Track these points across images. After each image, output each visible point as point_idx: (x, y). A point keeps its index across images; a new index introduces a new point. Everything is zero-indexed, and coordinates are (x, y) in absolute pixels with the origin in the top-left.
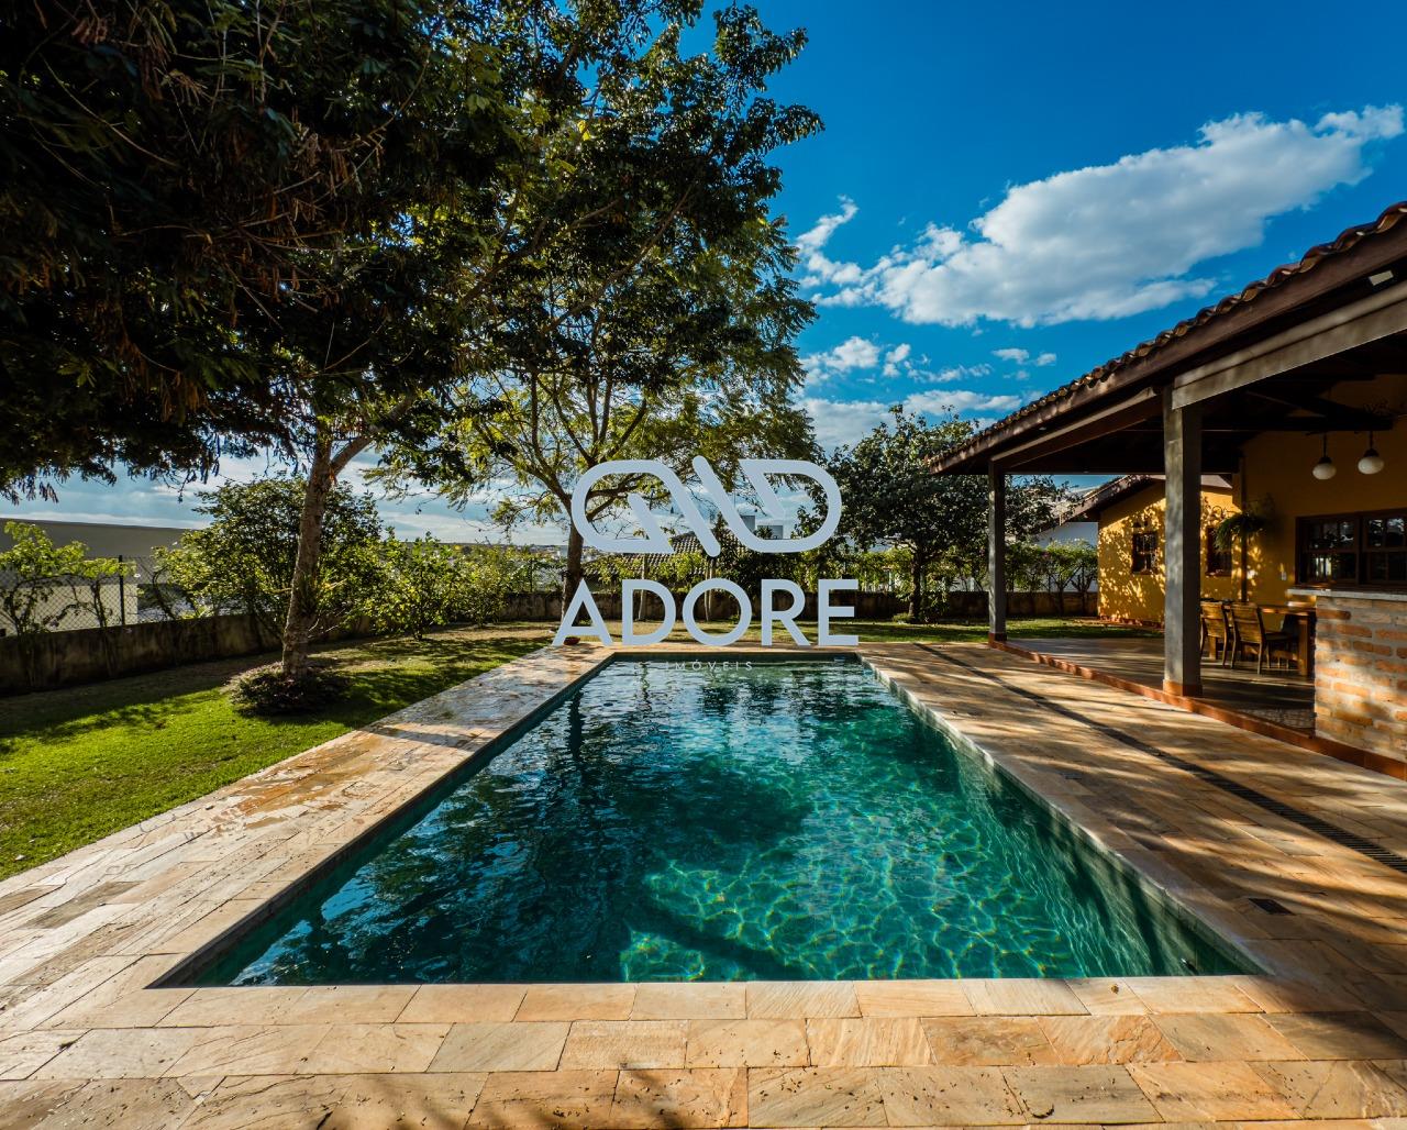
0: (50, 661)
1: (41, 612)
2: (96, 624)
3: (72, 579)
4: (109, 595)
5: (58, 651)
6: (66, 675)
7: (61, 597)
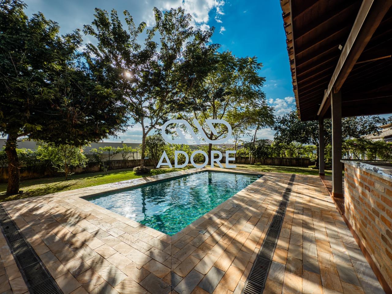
0: (127, 164)
1: (127, 157)
2: (133, 159)
3: (131, 152)
4: (135, 154)
5: (128, 163)
6: (129, 166)
7: (129, 155)
